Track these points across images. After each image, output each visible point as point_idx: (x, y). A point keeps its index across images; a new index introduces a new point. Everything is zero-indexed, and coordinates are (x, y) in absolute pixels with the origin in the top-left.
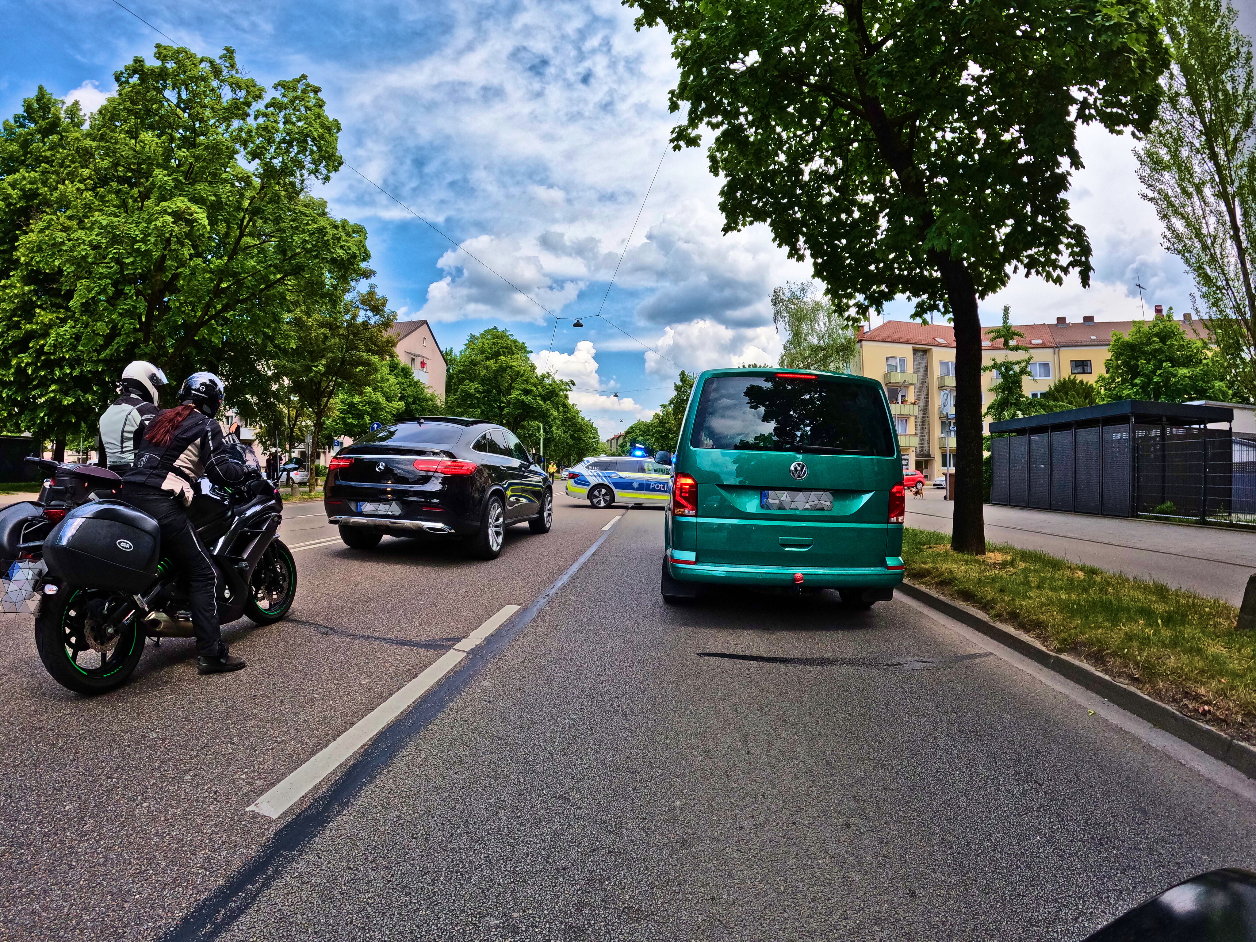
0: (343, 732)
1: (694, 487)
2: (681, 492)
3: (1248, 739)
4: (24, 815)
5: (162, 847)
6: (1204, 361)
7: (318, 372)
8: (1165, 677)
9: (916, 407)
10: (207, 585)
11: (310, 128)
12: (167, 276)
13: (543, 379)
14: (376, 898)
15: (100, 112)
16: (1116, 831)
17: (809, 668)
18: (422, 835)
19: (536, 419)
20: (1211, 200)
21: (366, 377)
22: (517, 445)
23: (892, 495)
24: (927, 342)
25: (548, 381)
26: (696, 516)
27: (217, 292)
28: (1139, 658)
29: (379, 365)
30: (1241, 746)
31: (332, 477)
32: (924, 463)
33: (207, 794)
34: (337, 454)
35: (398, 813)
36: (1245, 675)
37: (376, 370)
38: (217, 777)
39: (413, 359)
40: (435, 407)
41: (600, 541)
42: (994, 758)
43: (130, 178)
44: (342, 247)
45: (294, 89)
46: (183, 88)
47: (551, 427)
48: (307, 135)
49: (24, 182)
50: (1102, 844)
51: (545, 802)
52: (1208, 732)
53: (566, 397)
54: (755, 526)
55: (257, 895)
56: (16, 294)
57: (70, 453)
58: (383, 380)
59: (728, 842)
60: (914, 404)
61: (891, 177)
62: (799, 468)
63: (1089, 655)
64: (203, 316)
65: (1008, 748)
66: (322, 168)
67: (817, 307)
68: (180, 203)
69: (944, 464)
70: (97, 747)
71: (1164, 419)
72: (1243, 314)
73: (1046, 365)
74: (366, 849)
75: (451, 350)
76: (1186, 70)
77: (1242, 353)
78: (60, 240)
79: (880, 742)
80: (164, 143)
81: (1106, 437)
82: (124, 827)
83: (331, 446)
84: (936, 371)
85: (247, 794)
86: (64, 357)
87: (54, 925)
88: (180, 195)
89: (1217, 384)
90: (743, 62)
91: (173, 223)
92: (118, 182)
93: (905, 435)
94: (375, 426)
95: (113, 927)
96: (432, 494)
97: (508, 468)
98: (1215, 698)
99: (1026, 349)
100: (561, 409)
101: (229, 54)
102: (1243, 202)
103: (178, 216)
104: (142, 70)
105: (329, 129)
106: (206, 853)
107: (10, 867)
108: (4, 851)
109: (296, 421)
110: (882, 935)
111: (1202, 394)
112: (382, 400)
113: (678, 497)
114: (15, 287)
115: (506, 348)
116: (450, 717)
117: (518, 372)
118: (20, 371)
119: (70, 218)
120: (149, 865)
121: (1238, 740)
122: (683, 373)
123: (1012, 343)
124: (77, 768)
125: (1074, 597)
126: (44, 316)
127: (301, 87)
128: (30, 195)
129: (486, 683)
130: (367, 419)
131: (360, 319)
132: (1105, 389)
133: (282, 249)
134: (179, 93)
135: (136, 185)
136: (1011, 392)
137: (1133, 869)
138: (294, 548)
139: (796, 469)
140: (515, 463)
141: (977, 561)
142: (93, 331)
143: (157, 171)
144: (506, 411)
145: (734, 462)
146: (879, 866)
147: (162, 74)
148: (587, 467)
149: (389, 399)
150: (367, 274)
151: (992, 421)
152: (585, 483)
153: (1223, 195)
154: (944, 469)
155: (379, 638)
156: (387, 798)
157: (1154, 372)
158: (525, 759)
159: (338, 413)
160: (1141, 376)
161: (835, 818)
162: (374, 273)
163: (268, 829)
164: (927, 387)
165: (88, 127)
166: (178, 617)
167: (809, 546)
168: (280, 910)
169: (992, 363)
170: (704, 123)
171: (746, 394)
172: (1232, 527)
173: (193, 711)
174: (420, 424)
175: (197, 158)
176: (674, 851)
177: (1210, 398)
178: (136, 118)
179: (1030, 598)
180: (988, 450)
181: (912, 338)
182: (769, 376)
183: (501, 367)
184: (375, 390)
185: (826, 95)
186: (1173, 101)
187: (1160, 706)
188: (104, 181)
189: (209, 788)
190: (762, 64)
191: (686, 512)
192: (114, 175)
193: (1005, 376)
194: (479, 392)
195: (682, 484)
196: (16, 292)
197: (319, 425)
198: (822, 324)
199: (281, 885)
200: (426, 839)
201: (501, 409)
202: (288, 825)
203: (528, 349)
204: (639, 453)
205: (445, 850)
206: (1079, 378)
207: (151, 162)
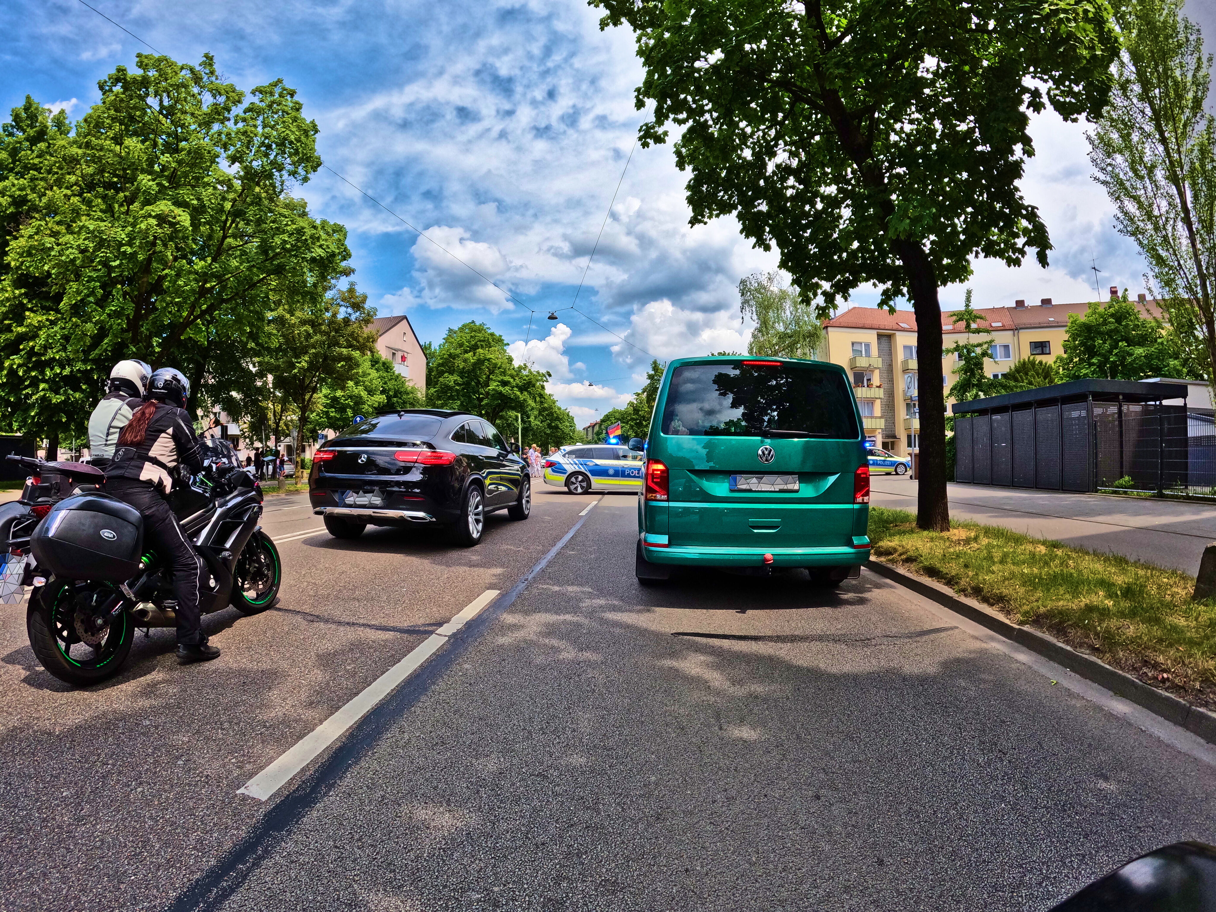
0: (329, 716)
1: (666, 472)
2: (653, 478)
3: (1206, 705)
4: (24, 802)
5: (157, 830)
6: (1159, 340)
7: (302, 368)
8: (1125, 646)
9: (882, 390)
10: (191, 575)
11: (288, 132)
12: (154, 278)
13: (520, 371)
14: (362, 875)
15: (86, 120)
16: (1079, 797)
17: (780, 645)
18: (406, 814)
19: (514, 409)
20: (1163, 182)
21: (348, 372)
22: (494, 436)
23: (857, 476)
24: (890, 327)
25: (525, 373)
26: (668, 500)
27: (203, 292)
28: (1099, 628)
29: (360, 360)
30: (1199, 712)
31: (316, 471)
32: (889, 445)
33: (198, 778)
34: (321, 447)
35: (382, 793)
36: (1203, 643)
37: (358, 365)
38: (209, 761)
39: (394, 354)
40: (416, 401)
41: (578, 526)
42: (960, 728)
43: (116, 183)
44: (321, 246)
45: (272, 94)
46: (165, 95)
47: (528, 417)
48: (286, 139)
49: (14, 189)
50: (1065, 810)
51: (525, 780)
52: (1168, 699)
53: (543, 387)
54: (726, 509)
55: (247, 875)
56: (7, 298)
57: (63, 451)
58: (365, 375)
59: (701, 816)
60: (879, 387)
61: (852, 168)
62: (766, 452)
63: (1050, 627)
64: (188, 316)
65: (973, 718)
66: (300, 170)
67: (783, 296)
68: (164, 206)
69: (909, 445)
70: (93, 735)
71: (1121, 397)
72: (1195, 294)
73: (1006, 347)
74: (352, 829)
75: (430, 344)
76: (1136, 58)
77: (1195, 332)
78: (49, 245)
79: (849, 716)
80: (147, 149)
81: (1066, 415)
82: (119, 811)
83: (315, 440)
84: (900, 355)
85: (237, 778)
86: (54, 358)
87: (54, 906)
88: (164, 199)
89: (1173, 362)
90: (706, 60)
91: (157, 225)
92: (104, 187)
93: (872, 417)
94: (358, 419)
95: (109, 907)
96: (415, 484)
97: (487, 457)
98: (1173, 666)
99: (988, 331)
100: (538, 399)
101: (209, 60)
102: (1194, 185)
103: (162, 219)
104: (125, 79)
105: (306, 132)
106: (198, 835)
107: (11, 852)
108: (5, 836)
109: (281, 416)
110: (851, 902)
111: (1157, 371)
112: (364, 394)
113: (650, 482)
114: (7, 291)
115: (483, 341)
116: (432, 700)
117: (496, 364)
118: (12, 372)
119: (59, 223)
120: (144, 847)
121: (1196, 706)
122: (655, 363)
123: (974, 326)
124: (73, 755)
125: (1035, 571)
126: (33, 319)
127: (277, 91)
128: (19, 202)
129: (466, 666)
130: (350, 412)
131: (341, 316)
132: (1064, 369)
133: (264, 248)
134: (161, 101)
135: (122, 190)
136: (973, 375)
137: (1095, 833)
138: (277, 540)
139: (763, 452)
140: (493, 452)
141: (942, 538)
142: (83, 332)
143: (141, 177)
144: (485, 402)
145: (704, 447)
146: (848, 835)
147: (145, 82)
148: (564, 456)
149: (371, 392)
150: (347, 272)
151: (956, 402)
152: (561, 471)
153: (1174, 179)
154: (910, 450)
155: (363, 625)
156: (372, 779)
157: (1110, 352)
158: (505, 738)
159: (321, 407)
160: (1098, 355)
161: (805, 790)
162: (353, 271)
163: (258, 811)
164: (892, 371)
165: (75, 135)
166: (166, 607)
167: (778, 527)
168: (269, 888)
169: (955, 345)
170: (670, 119)
171: (715, 382)
172: (1189, 499)
173: (184, 698)
174: (400, 416)
175: (180, 162)
176: (649, 825)
177: (1165, 376)
178: (121, 124)
179: (993, 572)
180: (952, 430)
181: (876, 323)
182: (737, 364)
183: (479, 360)
184: (357, 384)
185: (788, 90)
186: (1124, 87)
187: (1120, 675)
188: (91, 186)
189: (201, 772)
190: (724, 61)
191: (658, 497)
192: (99, 180)
193: (968, 359)
194: (458, 384)
195: (654, 470)
196: (7, 295)
197: (304, 420)
198: (788, 313)
199: (270, 864)
200: (410, 817)
201: (480, 400)
202: (277, 807)
203: (505, 342)
204: (613, 441)
205: (428, 828)
206: (1039, 358)
207: (135, 168)
